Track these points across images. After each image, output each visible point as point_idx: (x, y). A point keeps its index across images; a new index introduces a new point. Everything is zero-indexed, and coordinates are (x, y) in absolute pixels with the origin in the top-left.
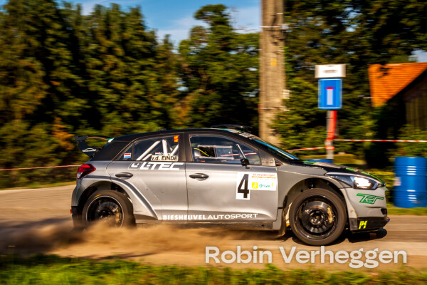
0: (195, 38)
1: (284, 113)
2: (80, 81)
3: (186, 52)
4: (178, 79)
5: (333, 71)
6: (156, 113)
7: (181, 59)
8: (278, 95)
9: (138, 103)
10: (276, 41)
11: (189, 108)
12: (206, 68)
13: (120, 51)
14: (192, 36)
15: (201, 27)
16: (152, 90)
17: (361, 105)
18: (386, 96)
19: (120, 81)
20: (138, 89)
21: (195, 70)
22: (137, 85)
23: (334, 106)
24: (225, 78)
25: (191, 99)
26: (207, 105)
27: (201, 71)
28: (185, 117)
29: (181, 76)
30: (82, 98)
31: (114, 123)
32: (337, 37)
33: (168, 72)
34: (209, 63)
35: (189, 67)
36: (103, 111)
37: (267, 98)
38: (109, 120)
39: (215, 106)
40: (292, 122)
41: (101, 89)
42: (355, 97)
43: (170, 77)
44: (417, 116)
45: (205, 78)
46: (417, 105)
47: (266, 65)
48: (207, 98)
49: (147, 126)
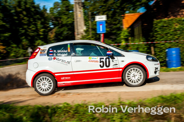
0: (55, 6)
1: (85, 35)
2: (8, 25)
3: (52, 12)
5: (102, 18)
6: (42, 36)
7: (51, 15)
9: (33, 33)
10: (80, 7)
11: (54, 34)
12: (61, 18)
13: (25, 13)
15: (58, 2)
16: (39, 27)
18: (128, 26)
19: (25, 25)
20: (33, 27)
21: (56, 18)
23: (103, 31)
24: (68, 22)
25: (54, 30)
27: (58, 19)
28: (53, 37)
29: (51, 22)
30: (9, 32)
34: (62, 16)
35: (54, 18)
38: (21, 40)
39: (65, 33)
44: (138, 34)
45: (60, 22)
46: (137, 29)
47: (77, 16)
48: (62, 30)
49: (37, 42)
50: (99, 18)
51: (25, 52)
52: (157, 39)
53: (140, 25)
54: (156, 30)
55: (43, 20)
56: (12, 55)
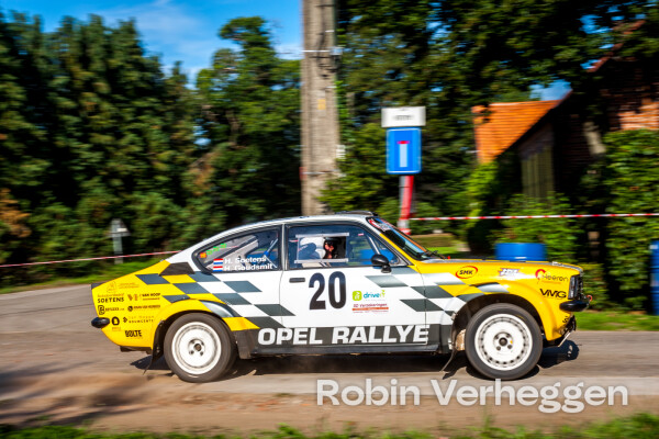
0: (220, 66)
1: (338, 180)
2: (40, 133)
3: (207, 88)
4: (195, 127)
6: (162, 178)
7: (200, 97)
8: (329, 153)
9: (133, 164)
10: (325, 72)
11: (212, 171)
12: (237, 110)
13: (103, 86)
14: (216, 63)
15: (229, 50)
16: (154, 144)
19: (104, 131)
20: (132, 143)
21: (221, 113)
22: (131, 137)
23: (409, 168)
24: (265, 125)
25: (212, 157)
26: (239, 166)
27: (229, 116)
28: (206, 184)
29: (200, 124)
30: (44, 158)
31: (96, 196)
32: (416, 66)
33: (180, 118)
34: (242, 103)
35: (211, 109)
36: (79, 177)
37: (313, 157)
38: (87, 191)
39: (251, 168)
40: (349, 193)
41: (74, 144)
42: (455, 150)
43: (183, 124)
44: (537, 180)
45: (235, 125)
46: (536, 163)
47: (311, 108)
48: (239, 156)
49: (147, 199)
50: (398, 118)
51: (100, 237)
52: (617, 202)
53: (547, 148)
54: (612, 169)
55: (170, 116)
56: (52, 244)
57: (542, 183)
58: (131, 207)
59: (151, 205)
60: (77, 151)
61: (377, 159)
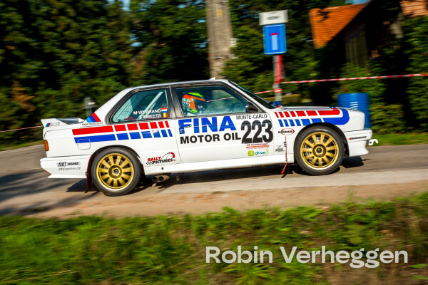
1: (233, 61)
2: (34, 43)
3: (137, 9)
4: (131, 35)
5: (276, 17)
6: (113, 69)
7: (133, 16)
8: (226, 45)
9: (95, 61)
11: (144, 63)
12: (157, 23)
13: (71, 12)
16: (106, 48)
17: (304, 48)
18: (327, 38)
19: (74, 41)
20: (93, 48)
21: (147, 25)
22: (91, 44)
23: (279, 50)
24: (176, 31)
25: (145, 53)
26: (161, 58)
27: (152, 26)
29: (134, 33)
30: (38, 61)
31: (72, 82)
33: (121, 30)
34: (160, 18)
35: (140, 23)
36: (61, 71)
37: (216, 48)
38: (66, 80)
39: (168, 59)
40: (240, 69)
41: (57, 50)
42: (298, 41)
43: (122, 34)
44: (356, 55)
45: (157, 32)
46: (355, 44)
47: (213, 16)
48: (160, 52)
49: (105, 83)
50: (270, 18)
51: (78, 108)
52: (413, 64)
53: (362, 34)
54: (408, 43)
57: (360, 57)
58: (95, 88)
59: (108, 87)
60: (59, 55)
61: (249, 49)
